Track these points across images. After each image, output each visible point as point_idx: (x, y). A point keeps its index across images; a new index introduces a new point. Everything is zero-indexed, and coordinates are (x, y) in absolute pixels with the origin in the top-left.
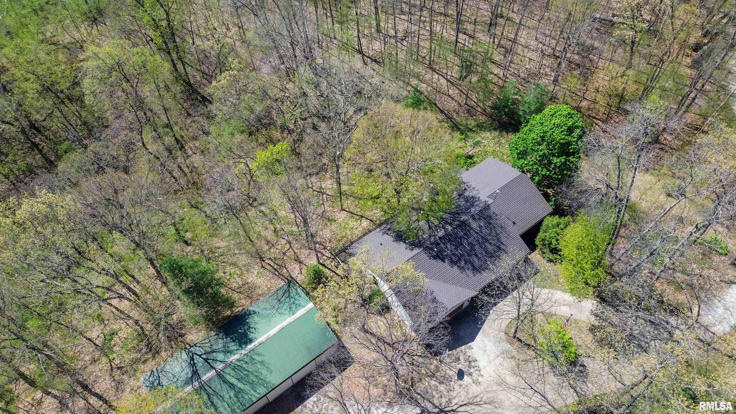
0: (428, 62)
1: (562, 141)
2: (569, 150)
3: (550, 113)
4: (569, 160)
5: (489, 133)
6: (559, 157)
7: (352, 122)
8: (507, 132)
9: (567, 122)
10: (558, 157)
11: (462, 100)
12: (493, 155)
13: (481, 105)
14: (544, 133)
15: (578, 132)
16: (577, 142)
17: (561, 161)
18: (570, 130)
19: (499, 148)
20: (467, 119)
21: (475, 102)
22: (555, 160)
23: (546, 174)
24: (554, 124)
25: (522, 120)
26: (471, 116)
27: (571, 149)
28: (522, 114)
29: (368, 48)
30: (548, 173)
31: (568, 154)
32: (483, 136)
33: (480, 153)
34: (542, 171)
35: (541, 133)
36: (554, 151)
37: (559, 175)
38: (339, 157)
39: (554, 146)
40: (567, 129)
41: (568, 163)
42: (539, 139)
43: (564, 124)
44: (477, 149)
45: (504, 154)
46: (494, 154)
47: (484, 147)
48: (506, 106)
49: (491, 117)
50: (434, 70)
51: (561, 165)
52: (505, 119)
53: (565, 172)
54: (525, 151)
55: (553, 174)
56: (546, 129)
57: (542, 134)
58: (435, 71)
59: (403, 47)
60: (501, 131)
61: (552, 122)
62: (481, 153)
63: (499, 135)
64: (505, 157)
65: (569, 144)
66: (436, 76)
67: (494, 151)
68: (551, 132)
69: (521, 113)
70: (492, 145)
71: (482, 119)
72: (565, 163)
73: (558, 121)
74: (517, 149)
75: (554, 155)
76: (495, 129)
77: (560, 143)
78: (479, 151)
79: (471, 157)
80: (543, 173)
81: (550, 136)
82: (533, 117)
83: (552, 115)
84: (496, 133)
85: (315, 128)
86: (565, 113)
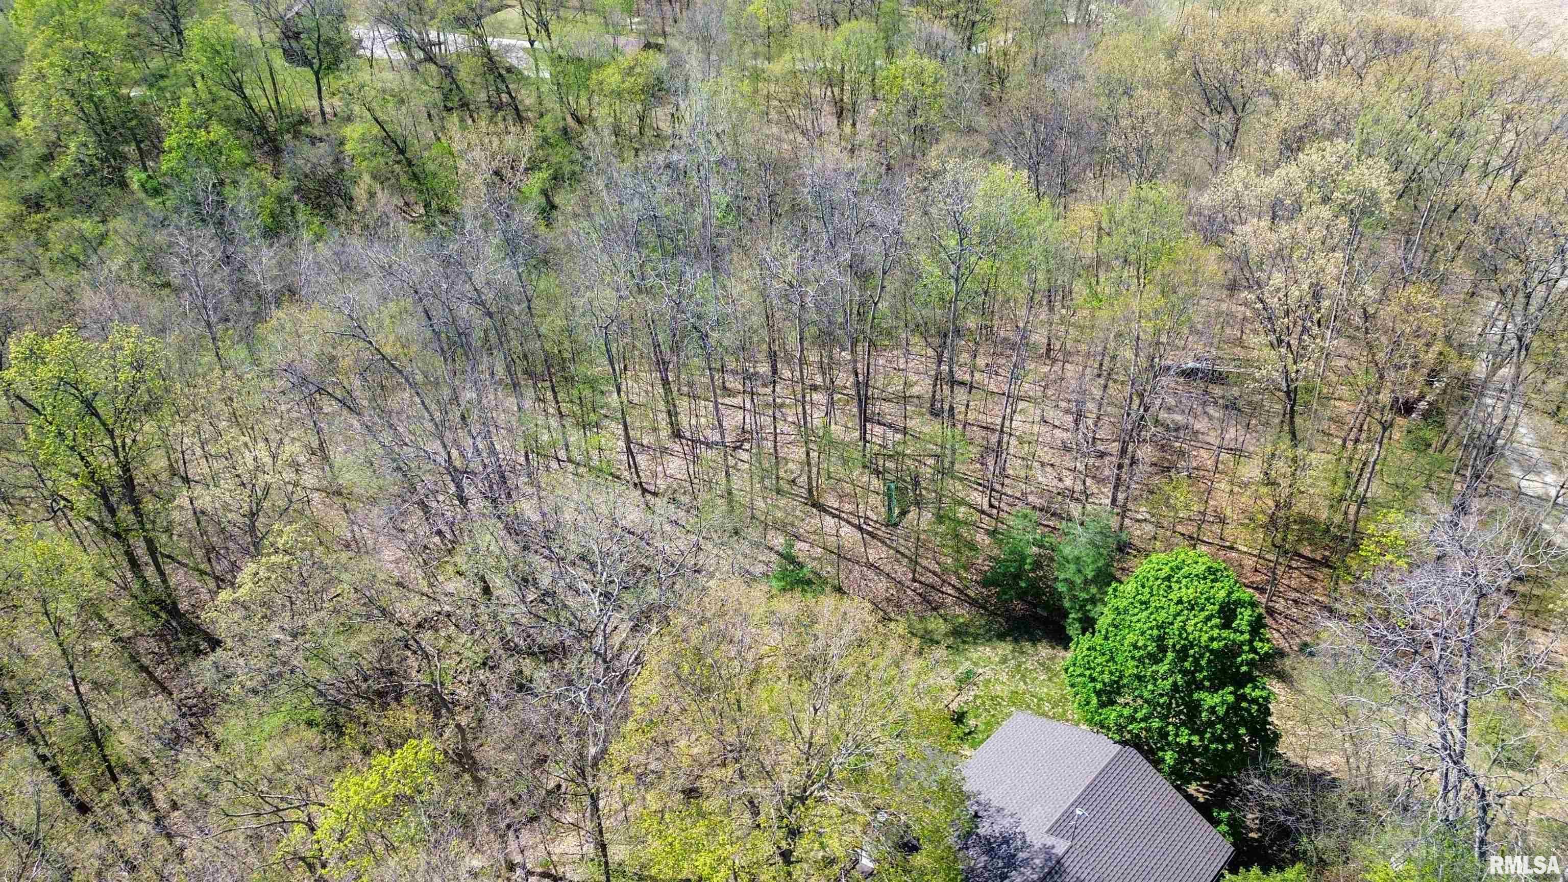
0: (804, 492)
1: (1215, 645)
2: (1238, 668)
3: (1162, 574)
4: (1243, 697)
5: (988, 649)
6: (1216, 691)
7: (628, 657)
8: (1034, 641)
9: (1212, 591)
10: (1213, 689)
11: (901, 571)
12: (1014, 703)
13: (954, 580)
14: (1159, 627)
15: (1244, 617)
16: (1251, 642)
17: (1223, 702)
18: (1227, 613)
19: (1025, 683)
20: (922, 619)
21: (934, 573)
22: (1209, 700)
23: (1190, 742)
24: (1180, 602)
25: (1067, 604)
26: (935, 609)
27: (1241, 664)
28: (1064, 589)
29: (655, 475)
30: (1195, 738)
31: (1241, 681)
32: (975, 656)
33: (978, 702)
34: (1177, 735)
35: (1151, 628)
36: (1199, 676)
37: (1228, 741)
38: (595, 765)
39: (1196, 661)
40: (1219, 612)
41: (1244, 705)
42: (1152, 647)
43: (1208, 599)
44: (969, 695)
45: (1041, 699)
46: (1016, 699)
47: (987, 687)
48: (1017, 577)
49: (986, 609)
50: (822, 509)
51: (1227, 712)
52: (1019, 606)
53: (1242, 731)
54: (1117, 682)
55: (1211, 742)
56: (1162, 616)
57: (1155, 632)
58: (825, 511)
59: (740, 463)
60: (1016, 640)
61: (1174, 596)
62: (983, 703)
63: (1014, 650)
64: (1047, 706)
65: (1231, 652)
66: (829, 521)
67: (1012, 692)
68: (1177, 624)
69: (1061, 587)
70: (1004, 678)
71: (963, 614)
72: (1234, 708)
73: (1188, 593)
74: (1093, 680)
75: (1200, 687)
76: (1001, 637)
77: (1212, 652)
78: (976, 697)
79: (959, 718)
80: (1183, 740)
81: (1180, 635)
82: (1115, 590)
83: (1168, 578)
84: (1005, 648)
85: (523, 687)
86: (1201, 569)
